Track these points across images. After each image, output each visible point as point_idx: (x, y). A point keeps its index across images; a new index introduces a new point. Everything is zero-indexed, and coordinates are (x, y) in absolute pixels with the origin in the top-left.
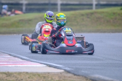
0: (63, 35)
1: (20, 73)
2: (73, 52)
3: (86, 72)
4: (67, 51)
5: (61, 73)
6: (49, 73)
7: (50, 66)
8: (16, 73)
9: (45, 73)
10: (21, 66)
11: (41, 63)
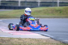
1: (26, 39)
3: (61, 39)
5: (48, 39)
6: (41, 39)
8: (24, 38)
9: (39, 39)
10: (28, 35)
11: (39, 34)
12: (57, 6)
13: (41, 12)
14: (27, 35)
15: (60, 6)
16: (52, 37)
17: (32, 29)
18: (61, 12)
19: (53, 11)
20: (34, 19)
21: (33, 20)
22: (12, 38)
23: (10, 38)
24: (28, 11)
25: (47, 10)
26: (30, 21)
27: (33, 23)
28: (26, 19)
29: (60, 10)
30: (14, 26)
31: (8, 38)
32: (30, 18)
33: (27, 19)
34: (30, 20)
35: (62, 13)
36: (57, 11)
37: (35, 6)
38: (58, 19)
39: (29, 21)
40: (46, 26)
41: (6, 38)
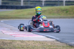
0: (42, 20)
1: (29, 41)
2: (48, 31)
3: (68, 41)
4: (44, 30)
6: (46, 41)
7: (48, 37)
9: (44, 41)
12: (63, 5)
13: (45, 12)
15: (66, 5)
16: (58, 39)
18: (67, 12)
19: (59, 11)
22: (14, 40)
23: (12, 40)
25: (52, 9)
29: (66, 10)
31: (10, 40)
35: (68, 13)
36: (63, 10)
41: (7, 41)
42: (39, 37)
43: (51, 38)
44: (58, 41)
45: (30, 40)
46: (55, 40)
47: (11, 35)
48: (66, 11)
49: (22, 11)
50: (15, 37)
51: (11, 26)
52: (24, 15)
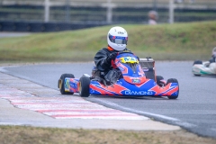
1: (102, 131)
5: (174, 132)
6: (152, 131)
7: (156, 119)
14: (100, 117)
15: (177, 20)
17: (128, 91)
18: (184, 42)
19: (161, 37)
20: (135, 60)
21: (132, 62)
22: (57, 129)
23: (49, 129)
24: (117, 37)
25: (139, 33)
26: (122, 67)
27: (131, 74)
28: (111, 59)
29: (182, 35)
30: (74, 82)
31: (44, 129)
32: (123, 58)
33: (114, 59)
34: (123, 63)
35: (189, 43)
37: (97, 23)
38: (182, 62)
39: (122, 65)
40: (174, 81)
41: (35, 131)
42: (128, 118)
43: (165, 121)
44: (188, 130)
45: (103, 127)
46: (178, 128)
47: (42, 112)
48: (181, 39)
49: (51, 38)
50: (53, 117)
51: (32, 85)
52: (56, 50)
